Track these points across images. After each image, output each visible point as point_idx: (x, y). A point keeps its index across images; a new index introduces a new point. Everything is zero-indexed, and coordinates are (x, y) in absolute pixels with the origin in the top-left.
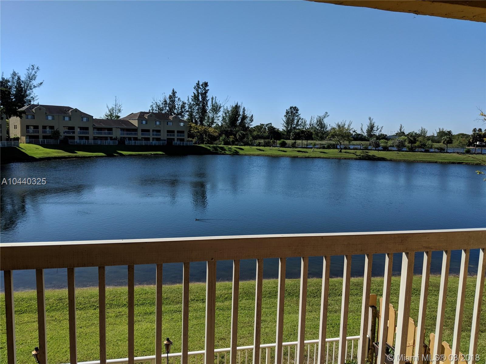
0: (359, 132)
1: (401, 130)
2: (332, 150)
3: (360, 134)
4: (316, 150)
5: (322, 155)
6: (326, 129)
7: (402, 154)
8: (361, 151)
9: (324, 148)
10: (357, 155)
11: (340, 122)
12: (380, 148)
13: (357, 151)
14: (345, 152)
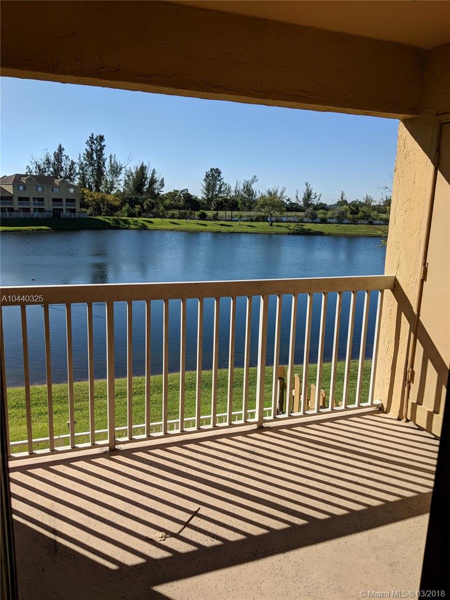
0: (294, 201)
1: (342, 198)
2: (261, 223)
3: (294, 204)
4: (242, 223)
5: (250, 230)
6: (255, 197)
7: (343, 227)
8: (295, 224)
9: (252, 220)
10: (290, 229)
11: (271, 187)
12: (318, 220)
13: (291, 224)
14: (277, 226)
